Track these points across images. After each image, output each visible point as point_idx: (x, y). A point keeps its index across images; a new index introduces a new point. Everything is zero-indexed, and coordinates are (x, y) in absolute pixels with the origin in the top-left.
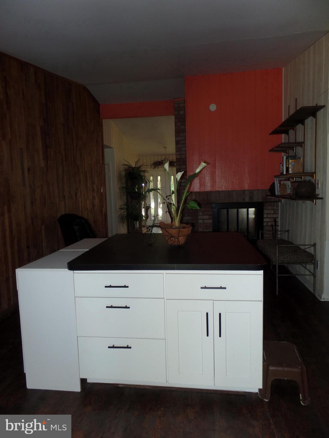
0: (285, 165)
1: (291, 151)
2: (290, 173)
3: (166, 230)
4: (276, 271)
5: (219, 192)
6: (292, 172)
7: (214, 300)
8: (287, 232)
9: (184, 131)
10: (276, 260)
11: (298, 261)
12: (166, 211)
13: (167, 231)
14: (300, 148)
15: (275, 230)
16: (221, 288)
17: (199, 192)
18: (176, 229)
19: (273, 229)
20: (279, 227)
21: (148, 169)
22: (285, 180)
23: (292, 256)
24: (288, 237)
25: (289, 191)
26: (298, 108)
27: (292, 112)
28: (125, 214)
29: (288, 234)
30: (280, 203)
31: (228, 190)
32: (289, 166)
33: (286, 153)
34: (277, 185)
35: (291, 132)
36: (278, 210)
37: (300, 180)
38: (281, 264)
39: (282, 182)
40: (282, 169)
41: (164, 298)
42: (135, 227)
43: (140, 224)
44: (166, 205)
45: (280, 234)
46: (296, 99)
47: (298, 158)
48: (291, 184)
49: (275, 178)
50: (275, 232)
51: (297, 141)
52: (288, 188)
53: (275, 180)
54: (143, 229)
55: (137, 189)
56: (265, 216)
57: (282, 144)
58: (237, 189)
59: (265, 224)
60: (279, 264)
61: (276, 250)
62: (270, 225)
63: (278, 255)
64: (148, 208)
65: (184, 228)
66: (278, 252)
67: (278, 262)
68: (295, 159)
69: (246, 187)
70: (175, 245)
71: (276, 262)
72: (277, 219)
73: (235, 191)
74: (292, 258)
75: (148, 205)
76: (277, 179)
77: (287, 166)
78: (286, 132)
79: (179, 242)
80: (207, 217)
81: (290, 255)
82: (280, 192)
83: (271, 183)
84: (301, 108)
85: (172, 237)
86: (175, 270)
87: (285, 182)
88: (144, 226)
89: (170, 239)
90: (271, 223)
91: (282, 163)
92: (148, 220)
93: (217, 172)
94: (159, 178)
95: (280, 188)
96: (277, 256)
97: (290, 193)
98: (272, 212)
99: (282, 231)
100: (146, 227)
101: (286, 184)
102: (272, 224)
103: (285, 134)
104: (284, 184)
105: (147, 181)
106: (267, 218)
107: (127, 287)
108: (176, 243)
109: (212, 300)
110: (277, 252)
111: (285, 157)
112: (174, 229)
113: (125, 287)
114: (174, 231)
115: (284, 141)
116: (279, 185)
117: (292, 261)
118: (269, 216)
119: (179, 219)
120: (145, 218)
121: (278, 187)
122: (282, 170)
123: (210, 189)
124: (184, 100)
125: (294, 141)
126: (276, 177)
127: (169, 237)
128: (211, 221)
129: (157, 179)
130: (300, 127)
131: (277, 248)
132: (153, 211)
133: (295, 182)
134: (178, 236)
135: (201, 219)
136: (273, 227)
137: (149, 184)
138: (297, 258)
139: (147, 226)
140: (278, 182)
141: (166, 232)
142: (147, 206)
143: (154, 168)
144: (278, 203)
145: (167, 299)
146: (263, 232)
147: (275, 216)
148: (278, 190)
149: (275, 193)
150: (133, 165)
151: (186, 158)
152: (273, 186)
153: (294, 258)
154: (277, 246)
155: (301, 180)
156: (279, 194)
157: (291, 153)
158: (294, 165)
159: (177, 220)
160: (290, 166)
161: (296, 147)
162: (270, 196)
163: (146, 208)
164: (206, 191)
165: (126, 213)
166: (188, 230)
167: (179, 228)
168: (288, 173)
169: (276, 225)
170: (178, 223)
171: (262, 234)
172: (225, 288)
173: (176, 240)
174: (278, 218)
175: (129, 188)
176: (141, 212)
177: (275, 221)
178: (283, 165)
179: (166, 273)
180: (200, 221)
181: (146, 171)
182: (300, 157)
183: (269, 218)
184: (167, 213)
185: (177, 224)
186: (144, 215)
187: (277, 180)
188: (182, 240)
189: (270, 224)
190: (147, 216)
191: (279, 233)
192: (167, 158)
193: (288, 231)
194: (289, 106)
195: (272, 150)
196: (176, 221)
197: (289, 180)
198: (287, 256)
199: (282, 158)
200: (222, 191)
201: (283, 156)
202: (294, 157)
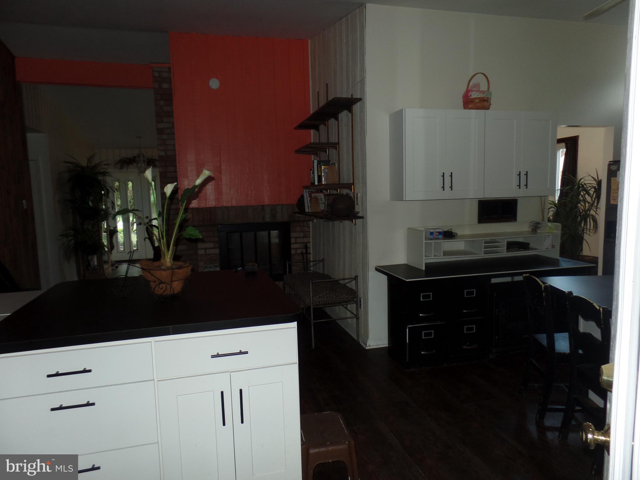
0: (316, 172)
1: (324, 153)
2: (323, 183)
3: (151, 273)
4: (310, 316)
5: (227, 207)
6: (326, 183)
7: (232, 372)
8: (322, 262)
9: (170, 114)
10: (310, 301)
11: (338, 300)
12: (144, 238)
13: (152, 275)
14: (334, 150)
15: (307, 259)
16: (241, 353)
17: (198, 208)
18: (168, 271)
19: (303, 259)
20: (311, 255)
21: (110, 170)
22: (317, 192)
23: (330, 295)
24: (324, 269)
25: (322, 207)
26: (330, 98)
27: (323, 102)
28: (71, 243)
29: (324, 264)
30: (311, 222)
31: (240, 205)
32: (321, 174)
33: (317, 155)
34: (307, 198)
35: (322, 127)
36: (310, 231)
37: (335, 192)
38: (317, 305)
39: (313, 195)
40: (312, 177)
41: (154, 380)
42: (91, 264)
43: (99, 259)
44: (143, 227)
45: (313, 266)
46: (327, 84)
47: (332, 164)
48: (325, 198)
49: (304, 189)
50: (306, 262)
51: (329, 142)
52: (320, 202)
53: (304, 191)
54: (106, 266)
55: (92, 202)
56: (293, 240)
57: (311, 143)
58: (254, 204)
59: (293, 252)
60: (314, 307)
61: (310, 288)
62: (300, 253)
63: (312, 294)
64: (113, 232)
65: (180, 268)
66: (312, 289)
67: (313, 304)
68: (329, 165)
69: (266, 201)
70: (166, 295)
71: (310, 304)
72: (308, 244)
73: (250, 206)
74: (330, 297)
75: (112, 228)
76: (307, 190)
77: (320, 174)
78: (317, 128)
79: (173, 289)
80: (211, 245)
81: (327, 293)
82: (311, 208)
83: (299, 196)
84: (334, 98)
85: (162, 283)
86: (170, 335)
87: (317, 195)
88: (106, 262)
89: (159, 285)
90: (301, 250)
91: (313, 169)
92: (114, 252)
93: (223, 178)
94: (130, 184)
95: (311, 202)
96: (311, 296)
97: (324, 209)
98: (302, 235)
99: (316, 261)
100: (110, 264)
101: (319, 198)
102: (302, 252)
103: (314, 130)
104: (316, 198)
105: (110, 190)
106: (296, 243)
107: (90, 371)
108: (168, 293)
109: (229, 372)
110: (310, 291)
111: (316, 162)
112: (164, 270)
113: (85, 371)
114: (164, 273)
115: (313, 140)
116: (309, 199)
117: (331, 301)
118: (298, 240)
119: (172, 255)
120: (108, 248)
121: (309, 202)
122: (313, 179)
123: (214, 203)
124: (169, 68)
125: (326, 141)
126: (306, 187)
127: (157, 283)
128: (217, 251)
129: (127, 185)
130: (332, 121)
131: (311, 285)
132: (121, 237)
133: (329, 195)
134: (172, 281)
135: (203, 249)
136: (303, 256)
137: (114, 195)
138: (336, 297)
139: (112, 262)
140: (308, 195)
141: (150, 275)
142: (111, 230)
143: (122, 168)
144: (308, 222)
145: (158, 381)
146: (291, 263)
147: (305, 240)
148: (308, 206)
149: (305, 209)
150: (84, 163)
151: (175, 156)
152: (301, 200)
153: (332, 296)
154: (311, 283)
155: (337, 193)
156: (310, 211)
157: (324, 156)
158: (327, 172)
159: (169, 256)
160: (323, 174)
161: (328, 149)
162: (299, 213)
163: (108, 232)
164: (208, 206)
165: (73, 242)
166: (186, 271)
167: (171, 268)
168: (320, 184)
169: (307, 253)
170: (171, 260)
171: (290, 267)
172: (247, 353)
173: (168, 287)
174: (309, 242)
175: (77, 201)
176: (100, 239)
177: (306, 248)
178: (313, 173)
179: (155, 341)
180: (201, 252)
181: (107, 173)
182: (334, 162)
183: (299, 243)
184: (147, 240)
185: (169, 263)
186: (106, 243)
187: (307, 192)
188: (177, 286)
189: (299, 251)
190: (112, 246)
191: (312, 264)
192: (143, 154)
193: (323, 260)
194: (318, 92)
195: (298, 151)
196: (166, 257)
197: (321, 192)
198: (324, 295)
199: (312, 164)
200: (233, 207)
201: (313, 160)
202: (327, 163)
